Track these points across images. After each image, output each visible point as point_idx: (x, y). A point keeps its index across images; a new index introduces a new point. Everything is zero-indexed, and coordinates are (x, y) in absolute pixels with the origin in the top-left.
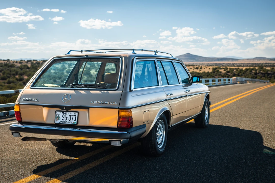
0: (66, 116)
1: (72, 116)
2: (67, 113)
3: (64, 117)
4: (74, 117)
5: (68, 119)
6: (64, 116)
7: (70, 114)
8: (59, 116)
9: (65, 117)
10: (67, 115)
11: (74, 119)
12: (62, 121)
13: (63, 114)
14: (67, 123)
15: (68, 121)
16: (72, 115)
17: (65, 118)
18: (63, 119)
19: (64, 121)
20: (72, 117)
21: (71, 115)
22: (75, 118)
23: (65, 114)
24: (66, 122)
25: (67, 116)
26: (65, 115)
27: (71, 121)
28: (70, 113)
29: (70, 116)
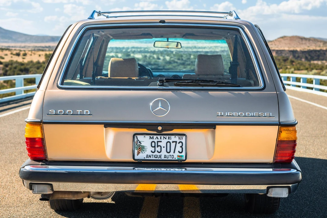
0: (159, 144)
1: (175, 143)
2: (162, 138)
3: (155, 147)
4: (179, 146)
5: (164, 150)
6: (154, 145)
7: (167, 140)
8: (143, 144)
9: (158, 146)
10: (161, 142)
11: (178, 148)
12: (151, 154)
13: (152, 140)
14: (163, 158)
15: (164, 153)
16: (173, 142)
17: (158, 149)
18: (153, 149)
19: (156, 153)
20: (173, 145)
21: (171, 141)
22: (181, 147)
23: (156, 141)
24: (160, 156)
25: (163, 144)
26: (158, 142)
27: (172, 153)
28: (167, 138)
29: (168, 144)
